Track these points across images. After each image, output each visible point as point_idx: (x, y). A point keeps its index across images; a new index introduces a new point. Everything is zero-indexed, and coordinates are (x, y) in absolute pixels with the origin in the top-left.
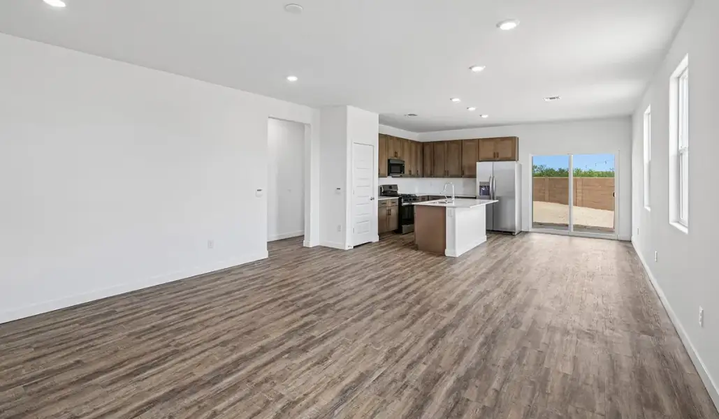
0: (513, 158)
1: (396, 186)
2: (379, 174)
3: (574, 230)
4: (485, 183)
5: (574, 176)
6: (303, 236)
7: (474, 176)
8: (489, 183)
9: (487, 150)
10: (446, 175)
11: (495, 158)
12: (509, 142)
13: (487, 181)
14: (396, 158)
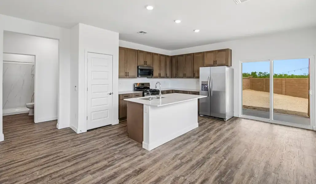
0: (227, 64)
1: (149, 84)
2: (119, 76)
3: (274, 119)
4: (205, 82)
5: (274, 77)
6: (57, 120)
7: (198, 77)
8: (208, 82)
9: (209, 59)
10: (185, 76)
11: (215, 64)
12: (224, 53)
13: (206, 81)
14: (146, 65)
